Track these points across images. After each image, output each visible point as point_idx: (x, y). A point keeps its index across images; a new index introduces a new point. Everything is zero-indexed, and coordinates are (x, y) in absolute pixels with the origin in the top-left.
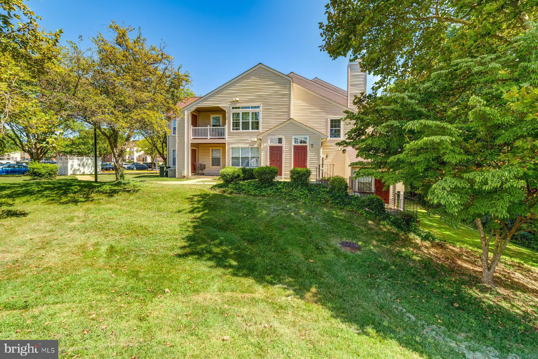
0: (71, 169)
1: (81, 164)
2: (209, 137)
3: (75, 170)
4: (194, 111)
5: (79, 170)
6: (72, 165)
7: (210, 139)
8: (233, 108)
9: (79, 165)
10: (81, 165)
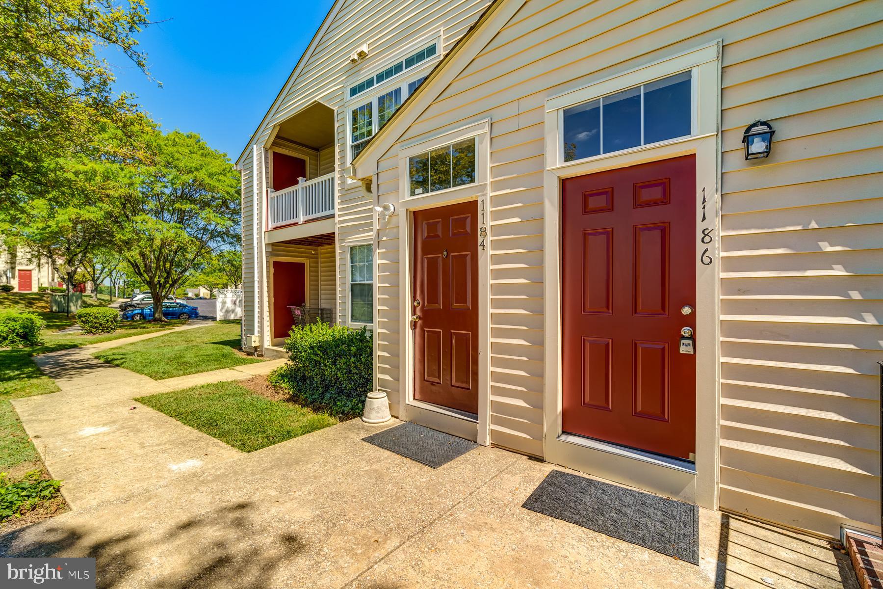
0: (221, 310)
1: (238, 301)
2: (301, 219)
3: (227, 311)
4: (274, 144)
5: (233, 311)
6: (224, 303)
7: (306, 222)
8: (354, 92)
9: (235, 304)
10: (237, 303)
